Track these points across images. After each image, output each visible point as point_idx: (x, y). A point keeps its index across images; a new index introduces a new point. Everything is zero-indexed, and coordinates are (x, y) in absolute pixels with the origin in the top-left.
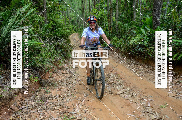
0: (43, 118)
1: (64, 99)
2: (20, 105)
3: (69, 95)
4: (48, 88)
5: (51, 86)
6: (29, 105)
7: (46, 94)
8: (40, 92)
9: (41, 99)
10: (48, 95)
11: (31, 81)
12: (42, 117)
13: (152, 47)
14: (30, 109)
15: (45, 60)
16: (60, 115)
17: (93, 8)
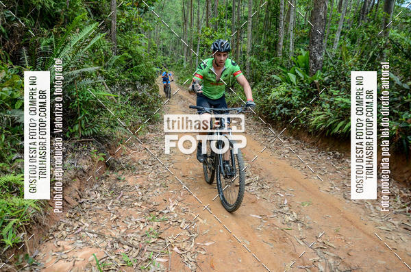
0: (117, 218)
1: (149, 190)
2: (78, 197)
3: (158, 185)
4: (120, 173)
5: (126, 169)
6: (92, 198)
7: (118, 183)
8: (108, 178)
9: (110, 190)
10: (121, 185)
12: (115, 217)
13: (305, 108)
14: (95, 204)
15: (117, 125)
16: (143, 214)
17: (203, 25)
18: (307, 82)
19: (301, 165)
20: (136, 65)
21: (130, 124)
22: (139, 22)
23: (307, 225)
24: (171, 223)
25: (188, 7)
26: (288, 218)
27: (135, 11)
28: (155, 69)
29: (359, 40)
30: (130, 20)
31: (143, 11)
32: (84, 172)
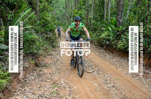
0: (40, 86)
1: (53, 75)
2: (24, 78)
3: (56, 73)
4: (41, 68)
5: (44, 66)
6: (30, 78)
7: (40, 72)
8: (36, 70)
9: (37, 75)
10: (42, 73)
11: (30, 63)
12: (39, 86)
13: (115, 41)
14: (31, 81)
15: (40, 49)
16: (51, 84)
17: (74, 8)
18: (116, 30)
19: (114, 64)
20: (47, 25)
21: (45, 48)
22: (48, 8)
23: (118, 88)
24: (62, 88)
25: (68, 1)
26: (109, 85)
27: (46, 3)
28: (55, 26)
29: (137, 13)
30: (44, 7)
31: (49, 3)
32: (27, 68)
